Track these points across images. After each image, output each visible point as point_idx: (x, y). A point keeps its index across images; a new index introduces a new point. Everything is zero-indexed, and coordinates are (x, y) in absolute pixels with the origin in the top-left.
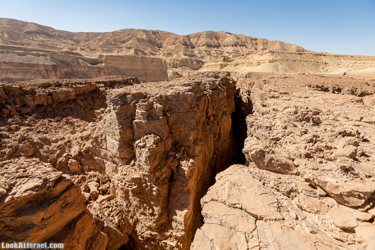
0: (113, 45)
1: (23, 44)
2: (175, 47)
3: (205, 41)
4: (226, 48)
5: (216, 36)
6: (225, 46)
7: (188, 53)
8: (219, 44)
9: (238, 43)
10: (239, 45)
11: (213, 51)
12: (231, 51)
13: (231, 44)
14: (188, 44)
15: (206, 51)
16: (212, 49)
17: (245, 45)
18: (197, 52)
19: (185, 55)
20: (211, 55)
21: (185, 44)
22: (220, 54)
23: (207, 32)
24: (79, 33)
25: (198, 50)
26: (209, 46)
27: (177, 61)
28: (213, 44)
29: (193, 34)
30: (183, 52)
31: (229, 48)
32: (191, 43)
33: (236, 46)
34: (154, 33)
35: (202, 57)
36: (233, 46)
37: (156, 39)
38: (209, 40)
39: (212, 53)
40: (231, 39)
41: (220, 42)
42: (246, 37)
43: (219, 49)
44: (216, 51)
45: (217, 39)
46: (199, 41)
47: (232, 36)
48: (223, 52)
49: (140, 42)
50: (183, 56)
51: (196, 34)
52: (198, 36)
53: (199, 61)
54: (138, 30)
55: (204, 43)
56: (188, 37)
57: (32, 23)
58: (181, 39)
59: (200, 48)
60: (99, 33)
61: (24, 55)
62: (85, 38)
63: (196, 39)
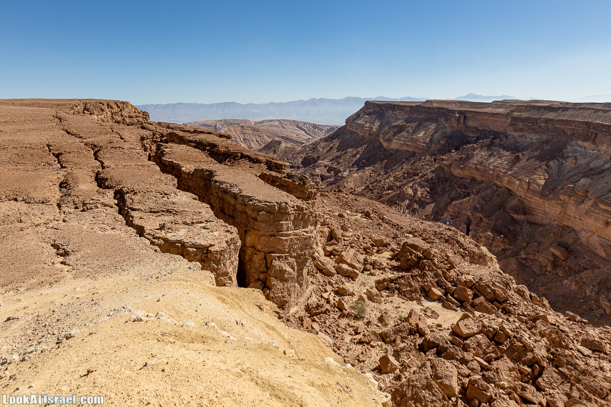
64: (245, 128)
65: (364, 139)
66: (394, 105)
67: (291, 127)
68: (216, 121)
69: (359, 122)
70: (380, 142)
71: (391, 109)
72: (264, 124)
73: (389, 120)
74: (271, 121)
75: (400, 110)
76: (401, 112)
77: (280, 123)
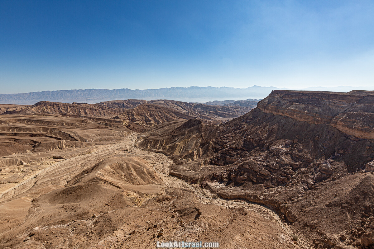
64: (150, 106)
65: (309, 125)
66: (328, 95)
67: (172, 104)
68: (122, 100)
69: (289, 108)
70: (337, 129)
71: (326, 98)
72: (155, 102)
73: (330, 108)
74: (159, 100)
75: (340, 99)
76: (340, 100)
77: (165, 102)
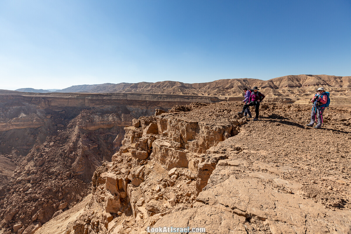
0: (222, 91)
1: (187, 94)
2: (266, 90)
3: (287, 83)
4: (307, 87)
5: (297, 79)
6: (306, 86)
7: (277, 94)
8: (301, 84)
9: (320, 83)
10: (321, 84)
11: (296, 90)
12: (313, 90)
13: (313, 84)
14: (272, 86)
15: (289, 91)
16: (294, 89)
17: (328, 84)
18: (282, 92)
19: (275, 95)
20: (294, 94)
21: (271, 87)
22: (302, 92)
23: (288, 76)
24: (195, 84)
25: (282, 90)
26: (291, 86)
27: (271, 99)
28: (295, 85)
29: (276, 78)
30: (273, 93)
31: (311, 87)
32: (275, 85)
33: (318, 85)
34: (245, 80)
35: (288, 96)
36: (314, 85)
37: (246, 85)
38: (290, 82)
39: (295, 91)
40: (312, 80)
41: (301, 82)
42: (329, 77)
43: (301, 88)
44: (298, 90)
45: (298, 81)
46: (282, 84)
47: (313, 77)
48: (305, 90)
49: (240, 88)
50: (273, 96)
51: (279, 79)
52: (281, 80)
53: (288, 98)
54: (234, 80)
55: (287, 85)
56: (271, 81)
57: (178, 82)
58: (267, 84)
59: (283, 88)
60: (205, 83)
61: (202, 99)
62: (198, 86)
63: (278, 82)
